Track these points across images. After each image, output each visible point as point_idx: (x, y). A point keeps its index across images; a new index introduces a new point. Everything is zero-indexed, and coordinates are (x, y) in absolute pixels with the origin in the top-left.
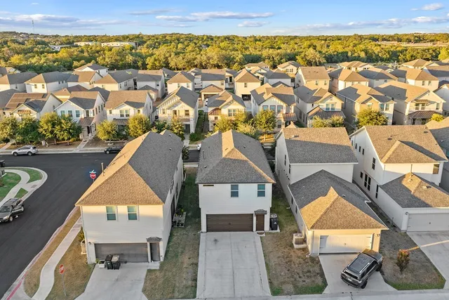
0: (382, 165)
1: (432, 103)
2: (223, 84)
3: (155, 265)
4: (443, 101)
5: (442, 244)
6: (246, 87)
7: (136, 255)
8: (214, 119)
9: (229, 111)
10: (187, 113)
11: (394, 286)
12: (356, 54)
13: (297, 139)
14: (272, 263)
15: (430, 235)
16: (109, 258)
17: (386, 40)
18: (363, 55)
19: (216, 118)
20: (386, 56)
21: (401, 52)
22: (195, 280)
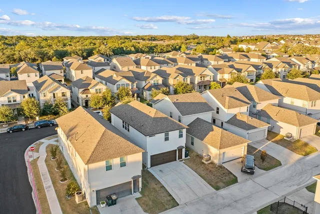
0: (226, 110)
1: (208, 76)
2: (61, 72)
3: (138, 195)
4: (213, 74)
5: (266, 146)
6: (82, 73)
7: (123, 192)
8: (85, 96)
9: (96, 90)
10: (63, 95)
11: (264, 169)
12: (129, 49)
13: (178, 101)
14: (203, 175)
15: (257, 143)
16: (109, 198)
17: (134, 39)
18: (133, 49)
19: (87, 96)
20: (147, 50)
21: (155, 47)
22: (170, 195)
